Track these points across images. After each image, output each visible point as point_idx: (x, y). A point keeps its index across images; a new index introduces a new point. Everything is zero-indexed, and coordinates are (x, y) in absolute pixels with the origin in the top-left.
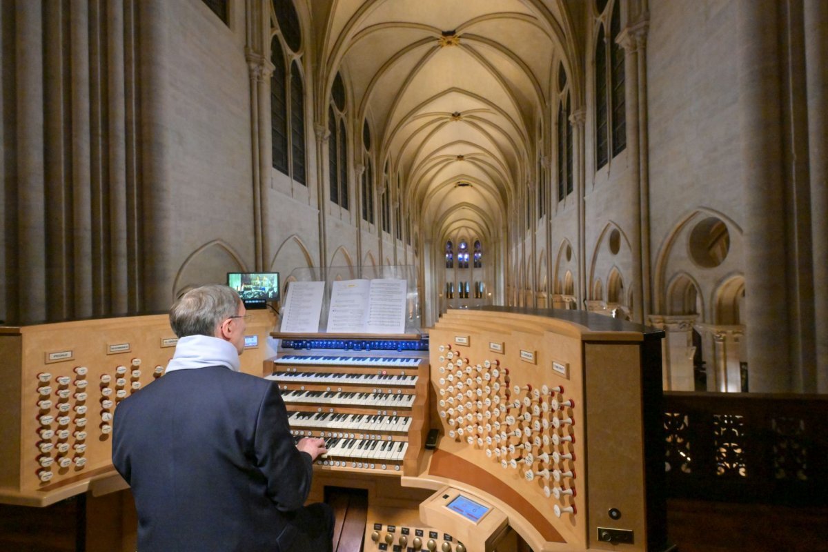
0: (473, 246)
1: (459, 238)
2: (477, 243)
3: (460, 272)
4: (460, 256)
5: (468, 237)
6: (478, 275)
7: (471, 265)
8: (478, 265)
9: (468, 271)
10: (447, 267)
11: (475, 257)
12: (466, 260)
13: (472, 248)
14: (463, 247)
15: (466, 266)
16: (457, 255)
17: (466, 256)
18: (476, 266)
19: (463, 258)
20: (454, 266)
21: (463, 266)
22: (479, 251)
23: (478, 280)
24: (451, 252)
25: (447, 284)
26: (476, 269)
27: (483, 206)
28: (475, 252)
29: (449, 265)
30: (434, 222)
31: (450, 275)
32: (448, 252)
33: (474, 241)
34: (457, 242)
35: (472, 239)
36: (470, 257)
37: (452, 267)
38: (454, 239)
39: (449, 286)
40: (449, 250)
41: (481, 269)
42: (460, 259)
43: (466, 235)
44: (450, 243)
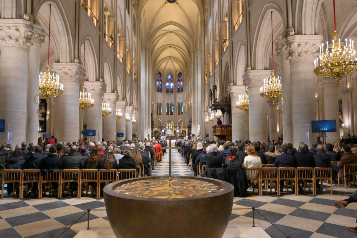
0: (177, 77)
1: (168, 70)
2: (180, 74)
3: (167, 96)
4: (167, 84)
5: (173, 70)
6: (180, 98)
7: (175, 91)
8: (180, 90)
9: (173, 95)
10: (158, 91)
11: (178, 84)
12: (171, 87)
13: (176, 78)
14: (169, 77)
15: (172, 91)
16: (165, 83)
17: (172, 85)
18: (178, 92)
19: (169, 86)
20: (163, 91)
21: (169, 91)
22: (182, 80)
23: (180, 101)
24: (161, 80)
25: (158, 103)
26: (178, 93)
27: (186, 25)
28: (179, 81)
29: (159, 90)
30: (149, 33)
31: (160, 97)
32: (158, 80)
33: (178, 73)
34: (165, 74)
35: (176, 72)
36: (174, 85)
37: (161, 91)
38: (163, 71)
39: (159, 106)
40: (159, 79)
41: (183, 93)
42: (167, 86)
43: (172, 68)
44: (160, 73)
